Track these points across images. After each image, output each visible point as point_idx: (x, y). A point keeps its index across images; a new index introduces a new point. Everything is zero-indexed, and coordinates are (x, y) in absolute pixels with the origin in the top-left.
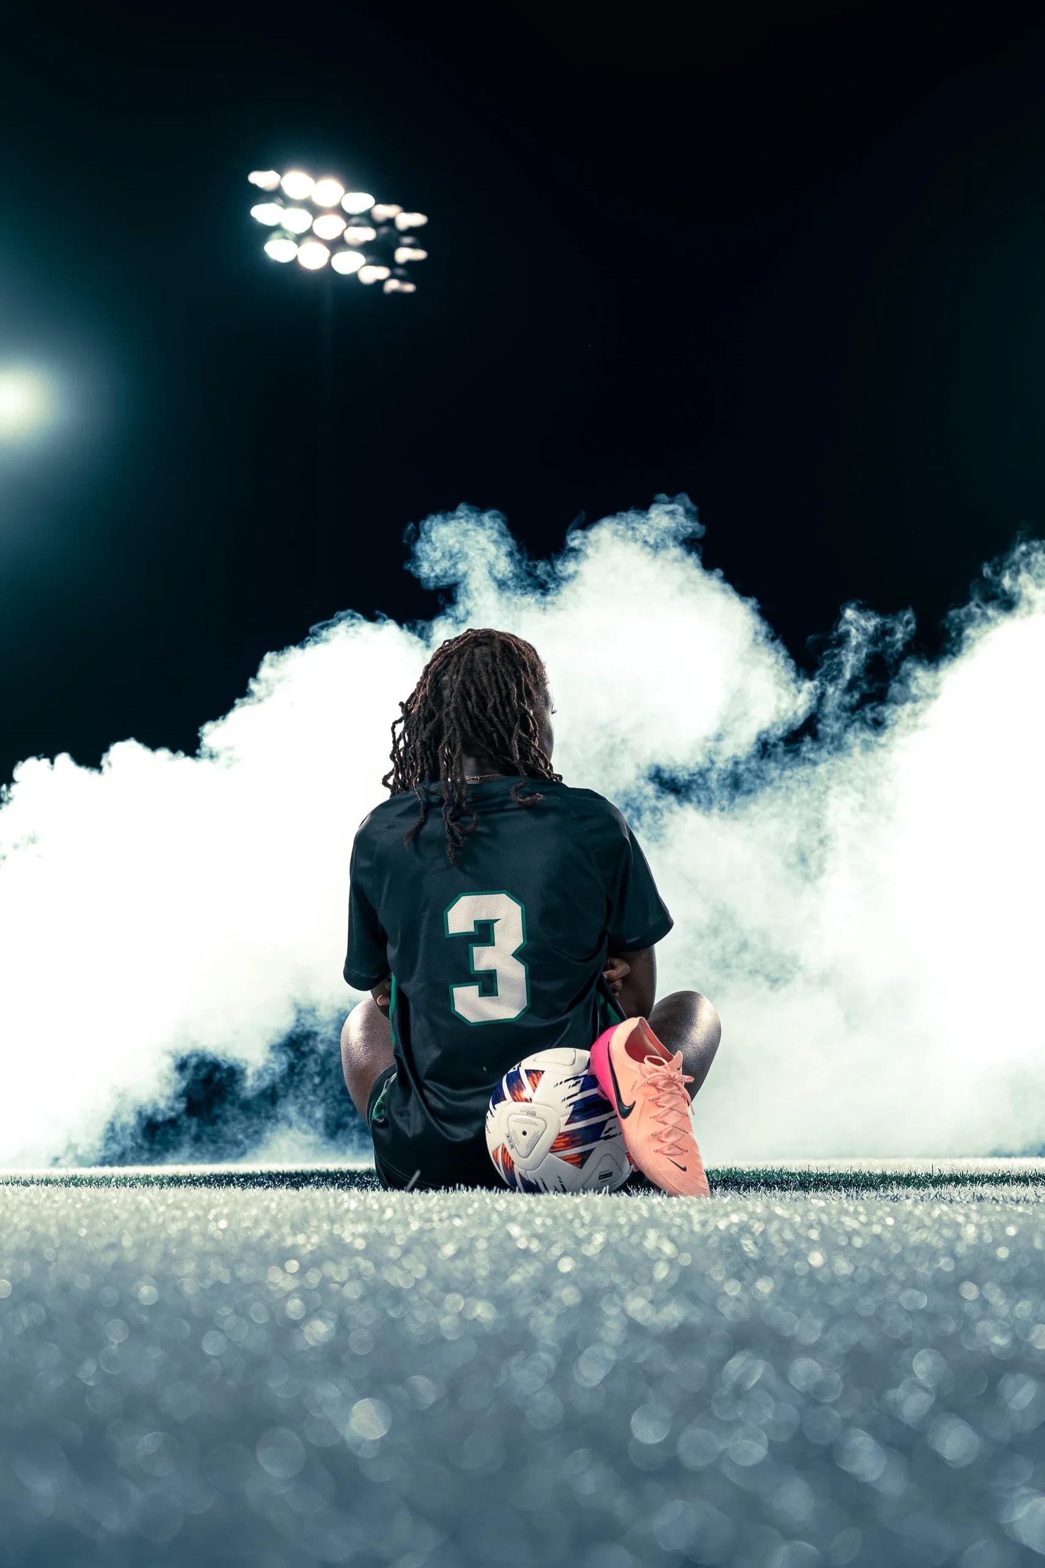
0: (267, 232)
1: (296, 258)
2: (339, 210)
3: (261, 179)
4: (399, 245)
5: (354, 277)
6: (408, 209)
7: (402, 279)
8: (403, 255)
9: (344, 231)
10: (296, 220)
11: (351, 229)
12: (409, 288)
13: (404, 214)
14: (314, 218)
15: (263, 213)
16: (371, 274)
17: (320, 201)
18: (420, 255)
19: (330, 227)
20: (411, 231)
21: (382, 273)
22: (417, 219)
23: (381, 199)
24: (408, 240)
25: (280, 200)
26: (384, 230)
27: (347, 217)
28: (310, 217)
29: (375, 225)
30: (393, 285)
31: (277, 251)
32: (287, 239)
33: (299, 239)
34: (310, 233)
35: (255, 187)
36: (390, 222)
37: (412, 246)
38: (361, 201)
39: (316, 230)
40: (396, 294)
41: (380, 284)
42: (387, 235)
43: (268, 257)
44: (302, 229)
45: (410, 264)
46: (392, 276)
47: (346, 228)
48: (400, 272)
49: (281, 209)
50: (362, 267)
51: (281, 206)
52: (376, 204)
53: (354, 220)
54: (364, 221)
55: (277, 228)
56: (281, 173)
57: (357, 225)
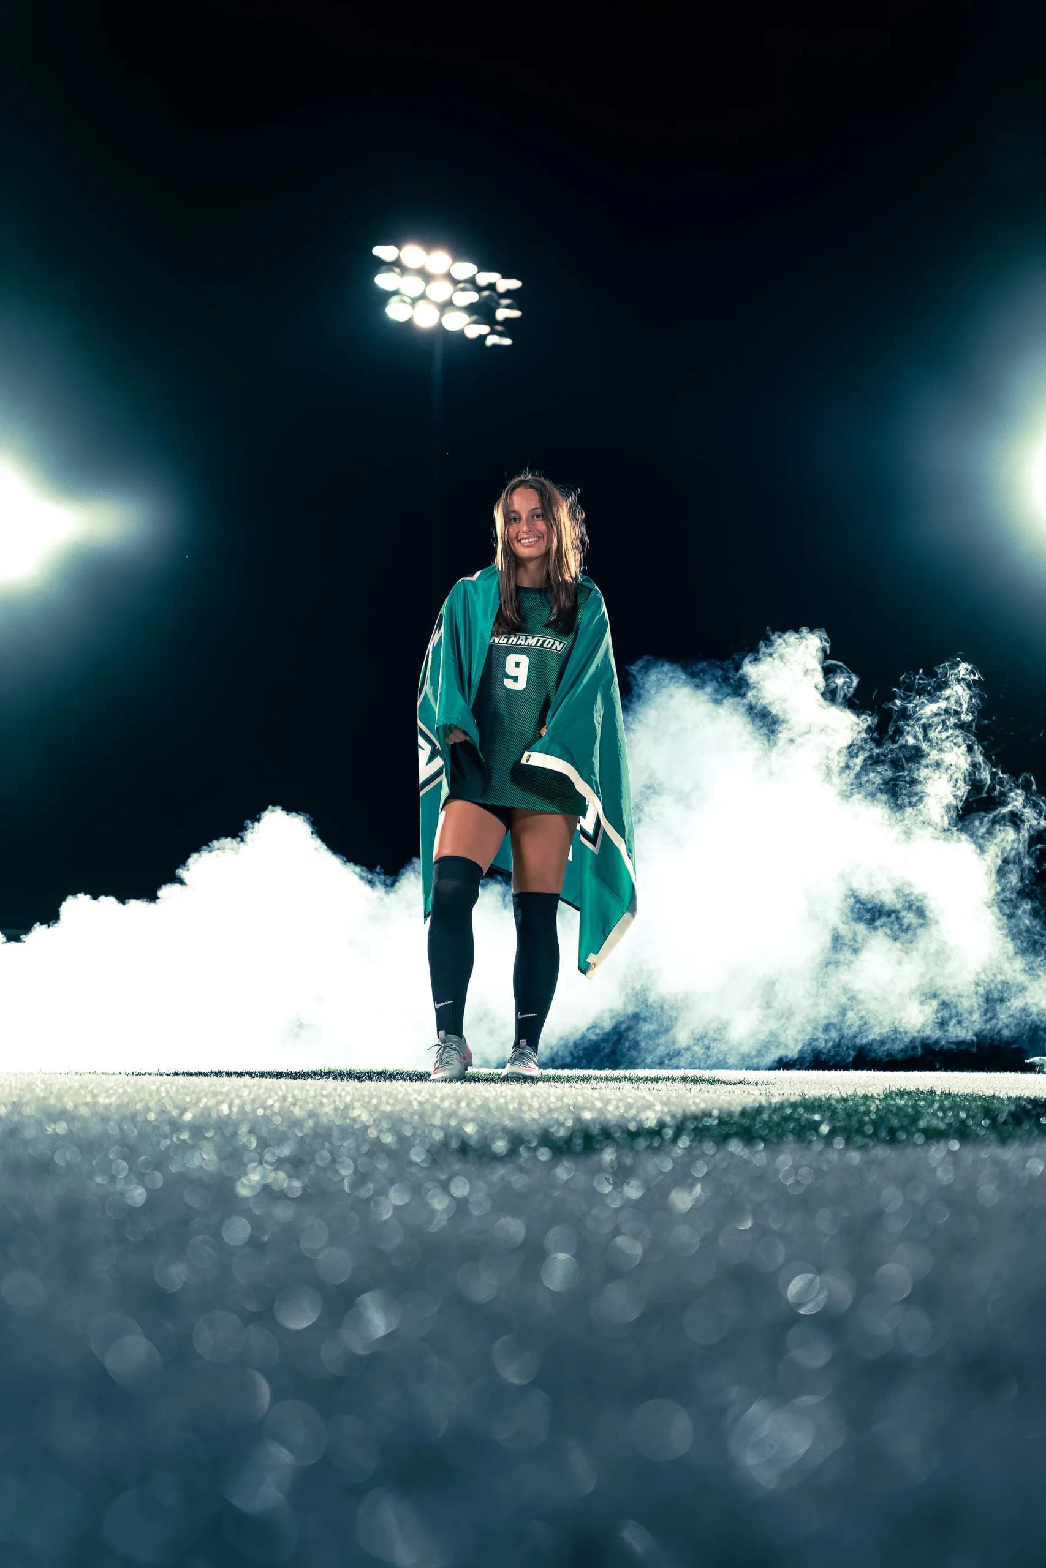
0: (386, 296)
1: (411, 319)
2: (449, 276)
3: (384, 252)
4: (498, 306)
5: (461, 334)
6: (506, 276)
7: (501, 334)
8: (502, 314)
9: (452, 294)
10: (411, 285)
11: (459, 293)
12: (507, 342)
13: (503, 280)
14: (427, 284)
15: (384, 281)
16: (474, 331)
17: (431, 269)
18: (516, 314)
19: (441, 291)
20: (508, 294)
21: (484, 329)
22: (515, 284)
23: (484, 267)
24: (505, 302)
25: (397, 270)
26: (486, 293)
27: (456, 282)
28: (423, 284)
29: (479, 289)
30: (492, 340)
31: (396, 312)
32: (404, 302)
33: (414, 301)
34: (423, 296)
35: (378, 258)
36: (492, 287)
37: (509, 307)
38: (466, 269)
39: (429, 294)
40: (496, 347)
41: (482, 338)
42: (489, 297)
43: (388, 317)
44: (417, 293)
45: (507, 322)
46: (492, 332)
47: (454, 292)
48: (499, 328)
49: (398, 276)
50: (467, 325)
51: (400, 276)
52: (478, 273)
53: (461, 285)
54: (468, 286)
55: (396, 293)
56: (399, 246)
57: (463, 290)
